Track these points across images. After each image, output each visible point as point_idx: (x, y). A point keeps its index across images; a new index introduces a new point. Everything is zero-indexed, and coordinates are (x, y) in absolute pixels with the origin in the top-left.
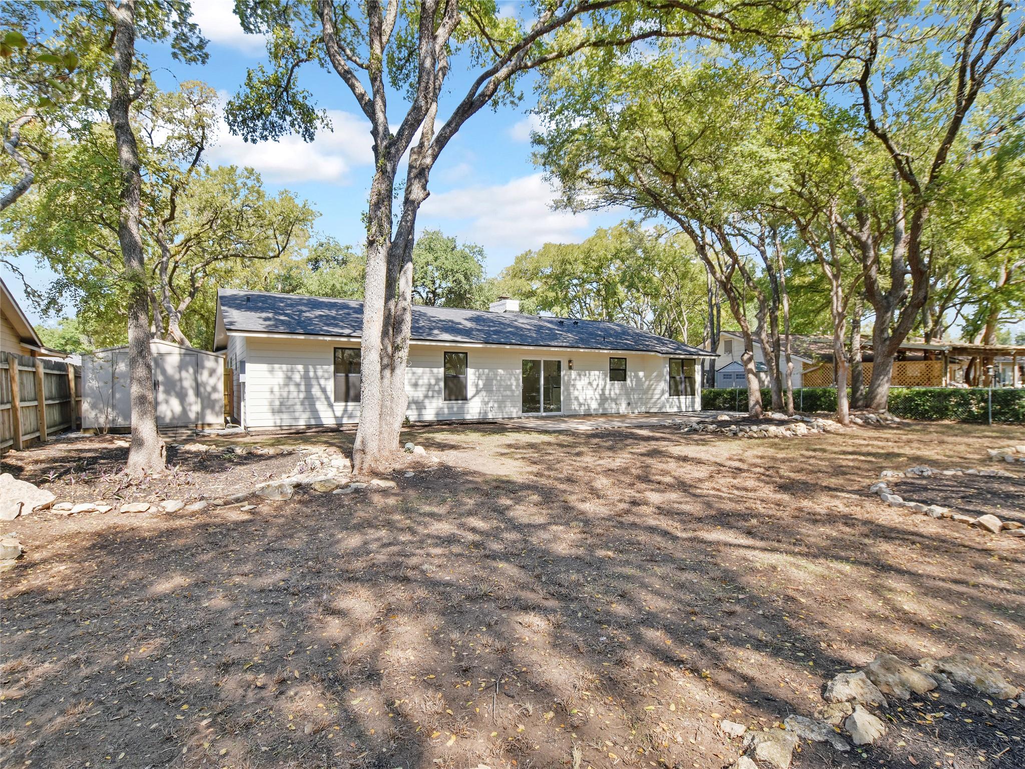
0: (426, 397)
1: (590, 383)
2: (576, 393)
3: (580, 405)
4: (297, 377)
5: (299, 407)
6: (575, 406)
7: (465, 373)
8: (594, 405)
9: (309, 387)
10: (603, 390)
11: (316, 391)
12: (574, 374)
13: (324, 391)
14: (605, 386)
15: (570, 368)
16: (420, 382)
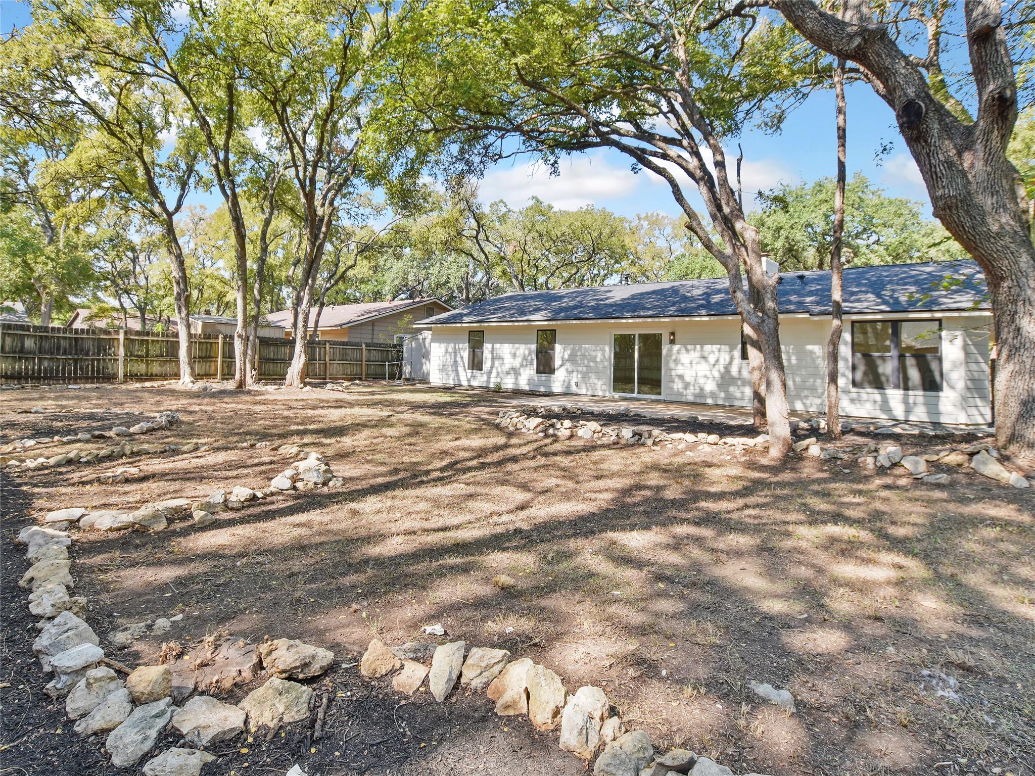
0: (522, 365)
1: (704, 358)
2: (680, 370)
3: (687, 386)
4: (450, 350)
5: (450, 368)
6: (678, 386)
7: (553, 349)
8: (710, 386)
9: (455, 357)
10: (727, 369)
11: (459, 359)
12: (676, 348)
13: (462, 358)
14: (730, 363)
15: (672, 342)
16: (518, 353)
